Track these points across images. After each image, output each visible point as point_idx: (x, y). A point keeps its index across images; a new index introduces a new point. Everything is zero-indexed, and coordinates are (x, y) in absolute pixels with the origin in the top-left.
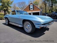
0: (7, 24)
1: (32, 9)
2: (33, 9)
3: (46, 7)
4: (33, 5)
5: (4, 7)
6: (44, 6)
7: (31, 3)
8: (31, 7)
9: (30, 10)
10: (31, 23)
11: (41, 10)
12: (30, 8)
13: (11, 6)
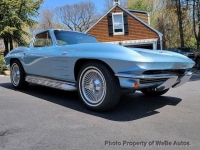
0: (16, 83)
1: (121, 30)
2: (126, 33)
3: (181, 23)
4: (126, 16)
5: (5, 24)
6: (176, 18)
7: (118, 9)
8: (118, 23)
9: (111, 34)
10: (106, 71)
11: (161, 35)
12: (110, 26)
13: (33, 18)
